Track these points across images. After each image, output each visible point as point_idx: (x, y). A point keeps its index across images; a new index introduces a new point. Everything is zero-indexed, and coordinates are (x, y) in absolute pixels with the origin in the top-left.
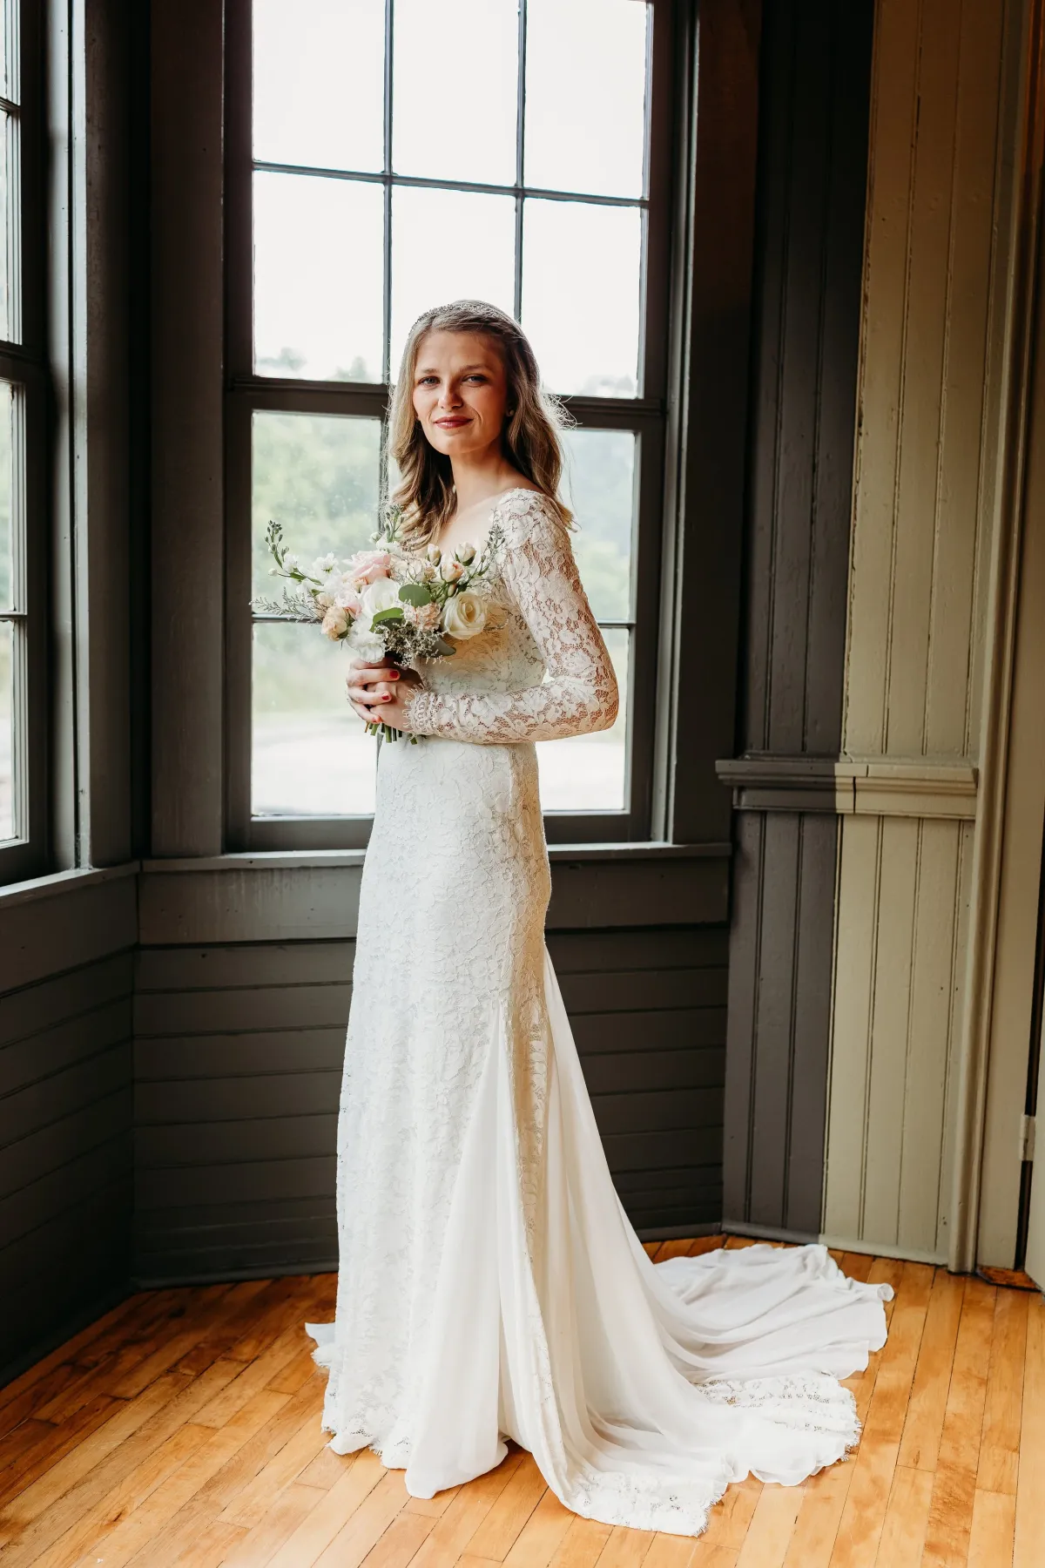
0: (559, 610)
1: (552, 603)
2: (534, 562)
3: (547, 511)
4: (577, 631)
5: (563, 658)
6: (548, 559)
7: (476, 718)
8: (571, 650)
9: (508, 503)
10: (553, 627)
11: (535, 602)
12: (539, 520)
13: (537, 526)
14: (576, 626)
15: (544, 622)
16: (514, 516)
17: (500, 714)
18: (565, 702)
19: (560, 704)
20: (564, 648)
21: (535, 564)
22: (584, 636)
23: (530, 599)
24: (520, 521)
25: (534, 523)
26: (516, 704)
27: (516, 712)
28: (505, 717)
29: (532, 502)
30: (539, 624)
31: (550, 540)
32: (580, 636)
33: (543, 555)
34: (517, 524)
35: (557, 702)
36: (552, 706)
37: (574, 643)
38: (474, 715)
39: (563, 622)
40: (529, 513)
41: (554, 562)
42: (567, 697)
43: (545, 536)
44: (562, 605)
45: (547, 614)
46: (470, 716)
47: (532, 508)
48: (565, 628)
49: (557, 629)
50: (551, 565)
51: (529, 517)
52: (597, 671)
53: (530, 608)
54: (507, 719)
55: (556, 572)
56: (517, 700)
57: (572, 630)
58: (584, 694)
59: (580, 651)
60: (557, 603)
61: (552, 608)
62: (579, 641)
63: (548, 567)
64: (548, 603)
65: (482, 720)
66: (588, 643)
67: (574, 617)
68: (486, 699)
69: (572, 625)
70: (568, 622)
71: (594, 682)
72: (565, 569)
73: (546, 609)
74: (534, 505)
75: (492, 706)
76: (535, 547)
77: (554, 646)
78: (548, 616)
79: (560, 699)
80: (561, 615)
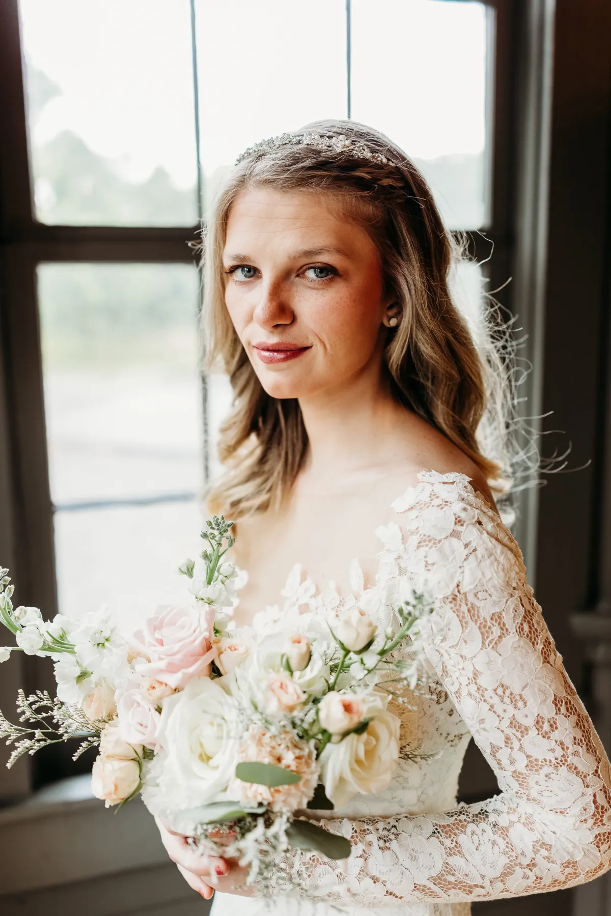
0: (520, 704)
1: (508, 693)
2: (471, 624)
3: (484, 520)
4: (556, 735)
5: (531, 781)
6: (497, 618)
7: (379, 884)
8: (546, 770)
9: (414, 513)
10: (509, 731)
11: (473, 688)
12: (473, 545)
13: (472, 557)
14: (553, 726)
15: (492, 721)
16: (427, 541)
17: (422, 880)
18: (539, 859)
19: (532, 865)
20: (533, 765)
21: (473, 627)
22: (568, 742)
23: (464, 681)
24: (440, 551)
25: (466, 552)
26: (451, 860)
27: (450, 878)
28: (430, 885)
29: (457, 507)
30: (482, 721)
31: (498, 580)
32: (562, 743)
33: (486, 610)
34: (434, 556)
35: (526, 861)
36: (517, 868)
37: (550, 756)
38: (375, 880)
39: (530, 722)
40: (455, 534)
41: (508, 619)
42: (544, 852)
43: (488, 576)
44: (527, 694)
45: (499, 708)
46: (368, 881)
47: (459, 521)
48: (533, 732)
49: (519, 735)
50: (503, 627)
51: (454, 541)
52: (595, 802)
53: (464, 692)
54: (435, 888)
55: (512, 639)
56: (450, 853)
57: (546, 736)
58: (575, 846)
59: (563, 770)
60: (517, 690)
61: (507, 700)
62: (559, 752)
63: (496, 631)
64: (500, 691)
65: (390, 887)
66: (575, 753)
67: (548, 711)
68: (394, 845)
69: (546, 727)
70: (538, 722)
71: (591, 822)
72: (526, 627)
73: (496, 700)
74: (463, 515)
75: (407, 863)
76: (471, 598)
77: (512, 761)
78: (500, 712)
79: (530, 854)
80: (526, 711)
